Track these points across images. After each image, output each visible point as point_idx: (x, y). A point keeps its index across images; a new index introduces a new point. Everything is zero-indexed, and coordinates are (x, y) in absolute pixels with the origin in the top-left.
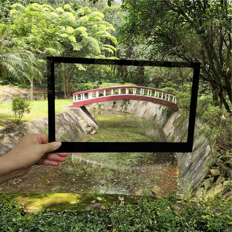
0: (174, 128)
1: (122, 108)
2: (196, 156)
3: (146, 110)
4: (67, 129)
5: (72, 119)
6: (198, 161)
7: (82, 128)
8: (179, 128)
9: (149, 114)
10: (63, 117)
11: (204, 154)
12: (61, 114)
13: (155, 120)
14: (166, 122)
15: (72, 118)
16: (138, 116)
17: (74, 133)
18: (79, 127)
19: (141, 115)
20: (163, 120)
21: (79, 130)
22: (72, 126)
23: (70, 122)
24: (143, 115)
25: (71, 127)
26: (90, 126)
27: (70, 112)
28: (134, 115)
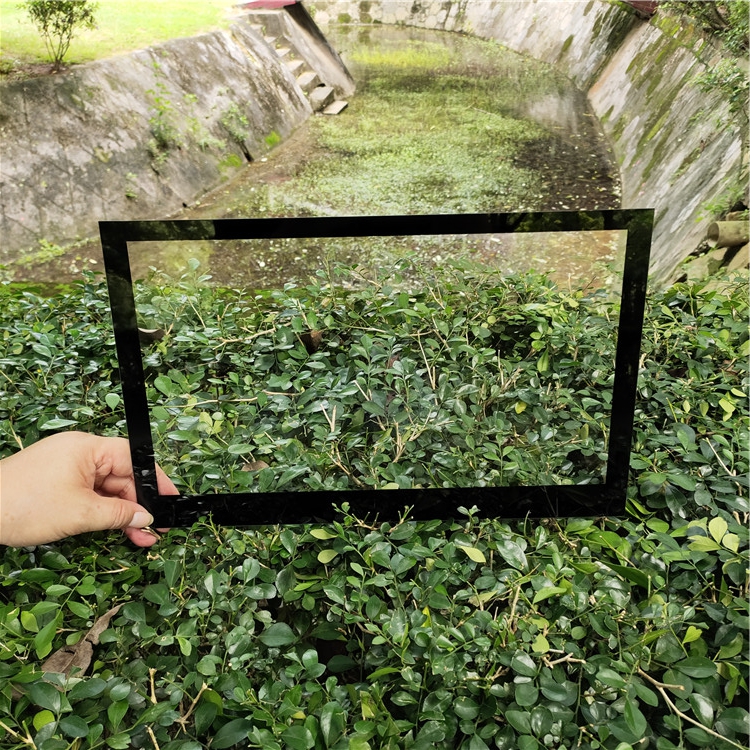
0: (629, 86)
1: (447, 16)
2: (687, 182)
3: (535, 19)
4: (236, 91)
5: (257, 54)
6: (690, 198)
7: (292, 89)
8: (648, 83)
9: (545, 34)
10: (223, 45)
11: (713, 174)
12: (214, 35)
13: (564, 60)
14: (602, 66)
15: (254, 51)
16: (505, 43)
17: (267, 107)
18: (282, 84)
19: (514, 43)
20: (593, 56)
21: (283, 96)
22: (257, 83)
23: (249, 67)
24: (523, 43)
25: (253, 85)
26: (323, 85)
27: (247, 28)
28: (488, 40)
